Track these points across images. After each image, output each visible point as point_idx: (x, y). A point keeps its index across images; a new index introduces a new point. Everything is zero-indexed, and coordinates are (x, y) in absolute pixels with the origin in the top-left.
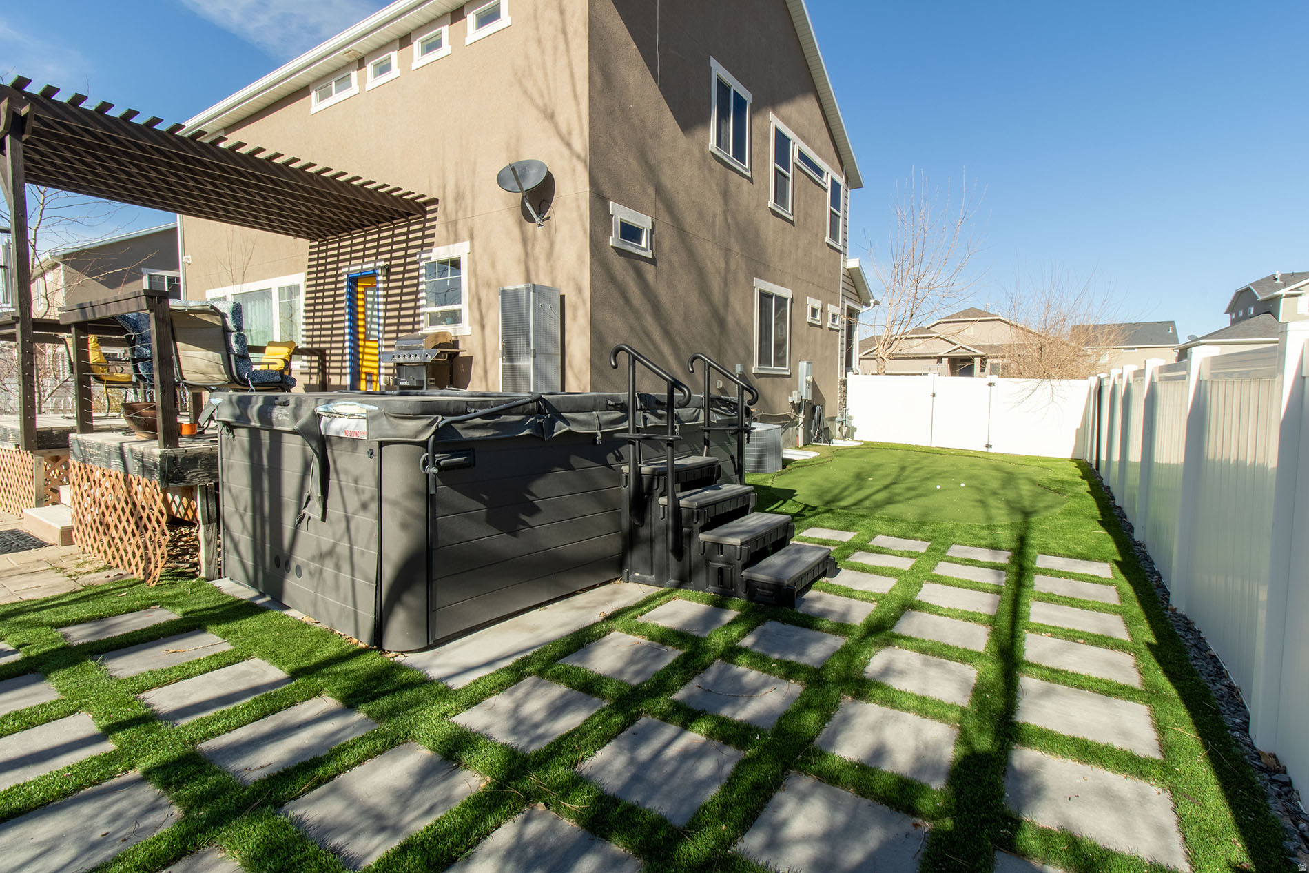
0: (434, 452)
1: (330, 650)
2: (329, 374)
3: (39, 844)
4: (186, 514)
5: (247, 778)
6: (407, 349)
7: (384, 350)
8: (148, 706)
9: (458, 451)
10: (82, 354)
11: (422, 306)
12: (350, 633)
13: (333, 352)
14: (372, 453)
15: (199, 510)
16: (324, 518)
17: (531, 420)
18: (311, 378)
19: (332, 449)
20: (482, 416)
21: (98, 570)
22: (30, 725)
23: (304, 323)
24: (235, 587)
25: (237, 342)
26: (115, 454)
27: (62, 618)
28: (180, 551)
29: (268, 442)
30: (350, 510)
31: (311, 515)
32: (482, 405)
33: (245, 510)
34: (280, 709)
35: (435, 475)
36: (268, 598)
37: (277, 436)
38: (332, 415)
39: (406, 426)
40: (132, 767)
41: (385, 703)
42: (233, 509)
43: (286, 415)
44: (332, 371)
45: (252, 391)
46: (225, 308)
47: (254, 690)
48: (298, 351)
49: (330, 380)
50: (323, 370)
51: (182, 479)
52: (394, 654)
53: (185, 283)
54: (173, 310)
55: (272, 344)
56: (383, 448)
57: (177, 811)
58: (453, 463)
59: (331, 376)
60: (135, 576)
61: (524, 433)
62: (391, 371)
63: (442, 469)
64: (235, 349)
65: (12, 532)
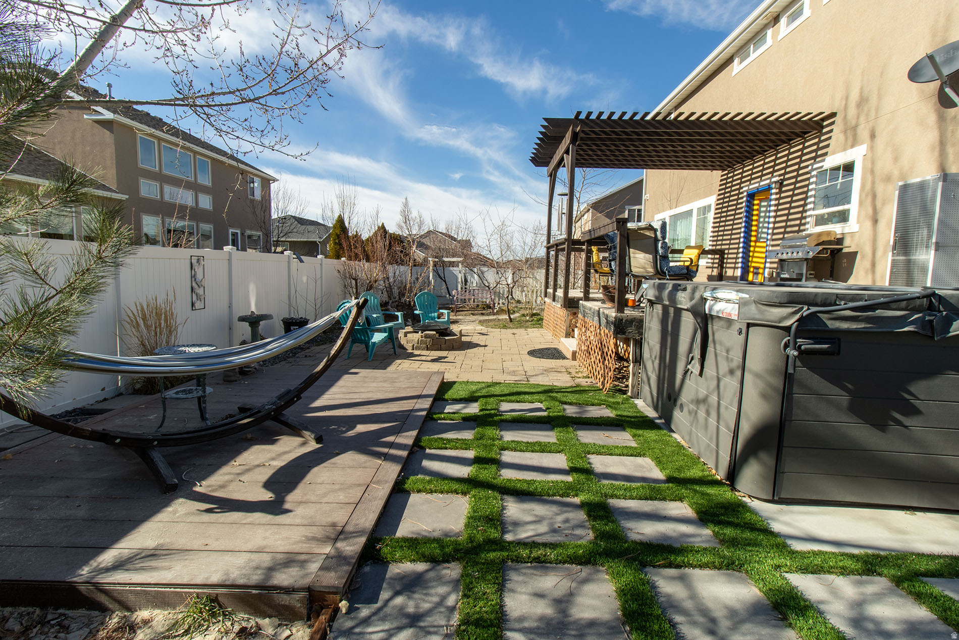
0: (797, 336)
1: (695, 473)
2: (726, 268)
3: (536, 516)
4: (625, 354)
5: (629, 535)
6: (790, 247)
7: (771, 248)
8: (589, 463)
9: (821, 339)
10: (588, 258)
11: (810, 210)
12: (711, 464)
13: (730, 251)
14: (741, 332)
15: (631, 353)
16: (701, 374)
17: (916, 316)
18: (713, 271)
19: (712, 325)
20: (853, 309)
21: (584, 377)
22: (543, 451)
23: (712, 232)
24: (644, 407)
25: (662, 247)
26: (596, 315)
27: (564, 399)
28: (621, 376)
29: (672, 315)
30: (721, 373)
31: (694, 371)
32: (854, 298)
33: (655, 358)
34: (656, 499)
35: (795, 357)
36: (663, 421)
37: (678, 312)
38: (716, 299)
39: (772, 312)
40: (577, 495)
41: (729, 532)
42: (649, 356)
43: (684, 298)
44: (728, 265)
45: (668, 279)
46: (657, 225)
47: (643, 479)
48: (704, 252)
49: (726, 272)
50: (721, 265)
51: (624, 333)
52: (743, 494)
53: (644, 212)
54: (630, 229)
55: (689, 247)
56: (750, 329)
57: (591, 535)
58: (814, 349)
59: (727, 270)
60: (598, 385)
61: (906, 329)
62: (775, 265)
63: (802, 353)
64: (660, 252)
65: (555, 349)
